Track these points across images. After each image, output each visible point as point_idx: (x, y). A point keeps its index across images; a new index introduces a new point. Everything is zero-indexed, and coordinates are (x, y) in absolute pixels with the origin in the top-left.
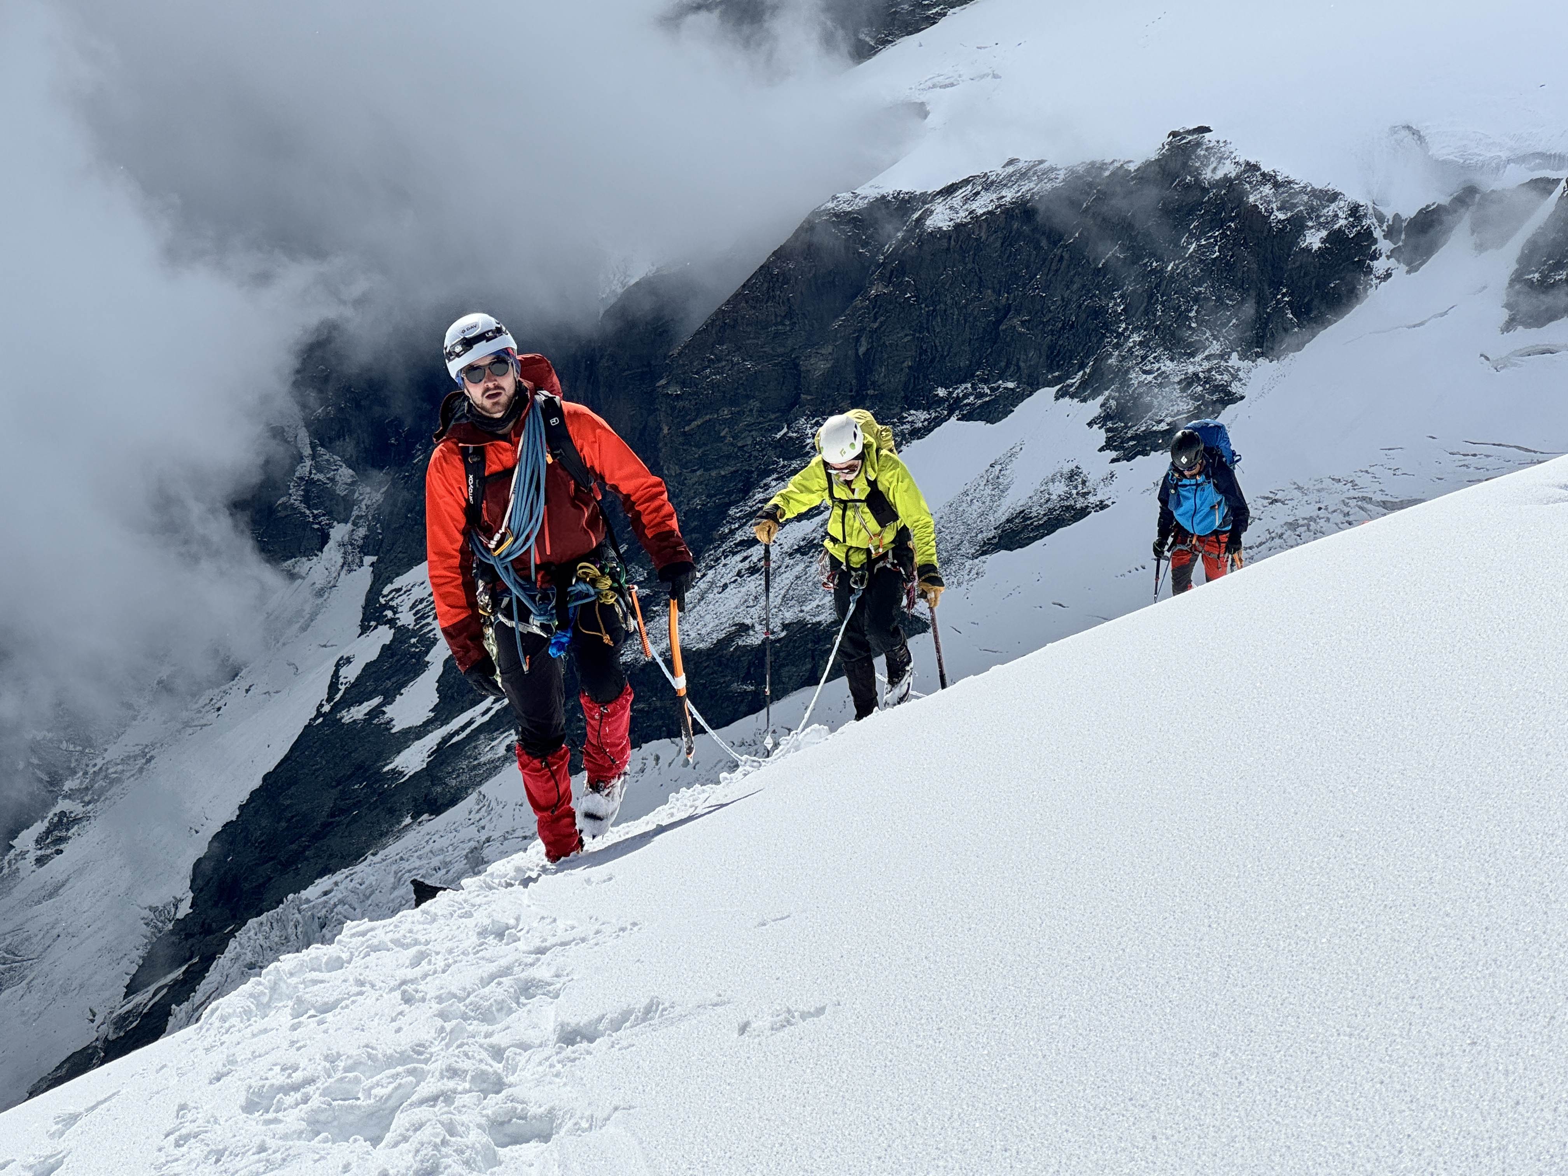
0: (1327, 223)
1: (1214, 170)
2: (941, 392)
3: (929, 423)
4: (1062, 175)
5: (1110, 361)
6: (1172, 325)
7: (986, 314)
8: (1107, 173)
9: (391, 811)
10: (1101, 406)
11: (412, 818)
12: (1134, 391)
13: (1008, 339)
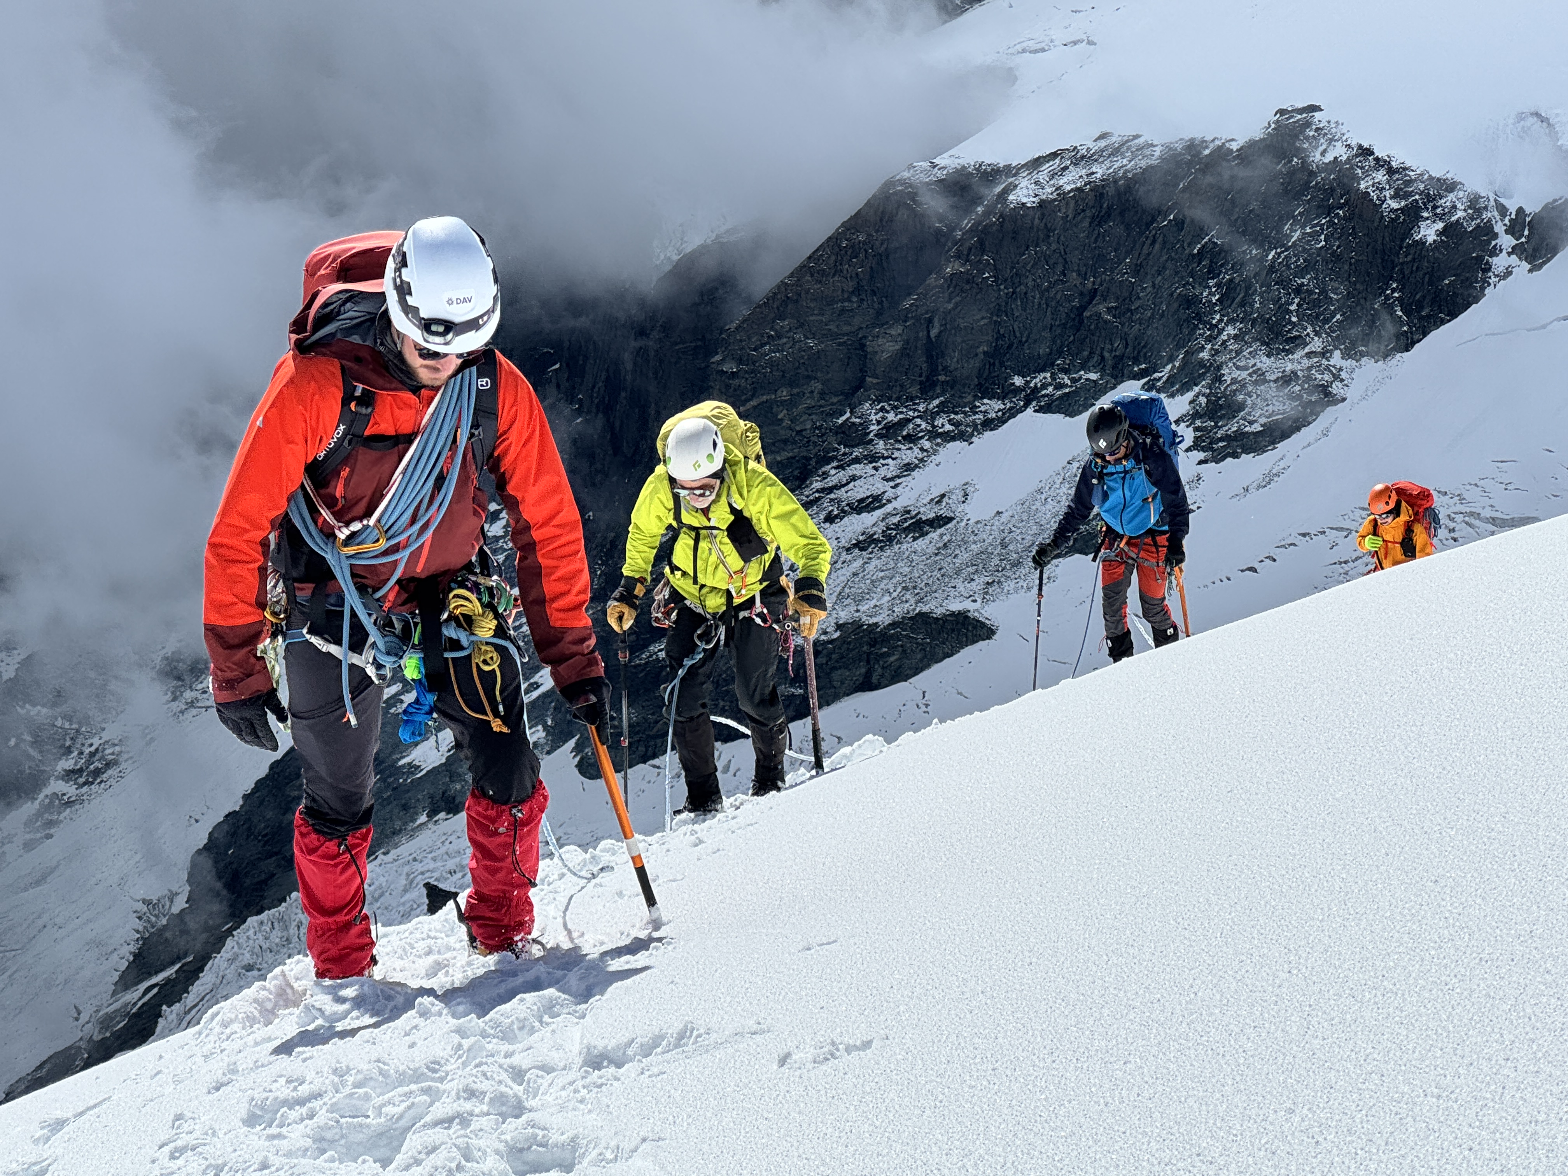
0: (1444, 214)
1: (1323, 153)
2: (1018, 381)
3: (1004, 414)
4: (1158, 151)
5: (1201, 355)
6: (1270, 318)
7: (1069, 299)
8: (1207, 152)
9: (405, 807)
10: (1191, 403)
11: (428, 816)
12: (1226, 389)
13: (1092, 327)
